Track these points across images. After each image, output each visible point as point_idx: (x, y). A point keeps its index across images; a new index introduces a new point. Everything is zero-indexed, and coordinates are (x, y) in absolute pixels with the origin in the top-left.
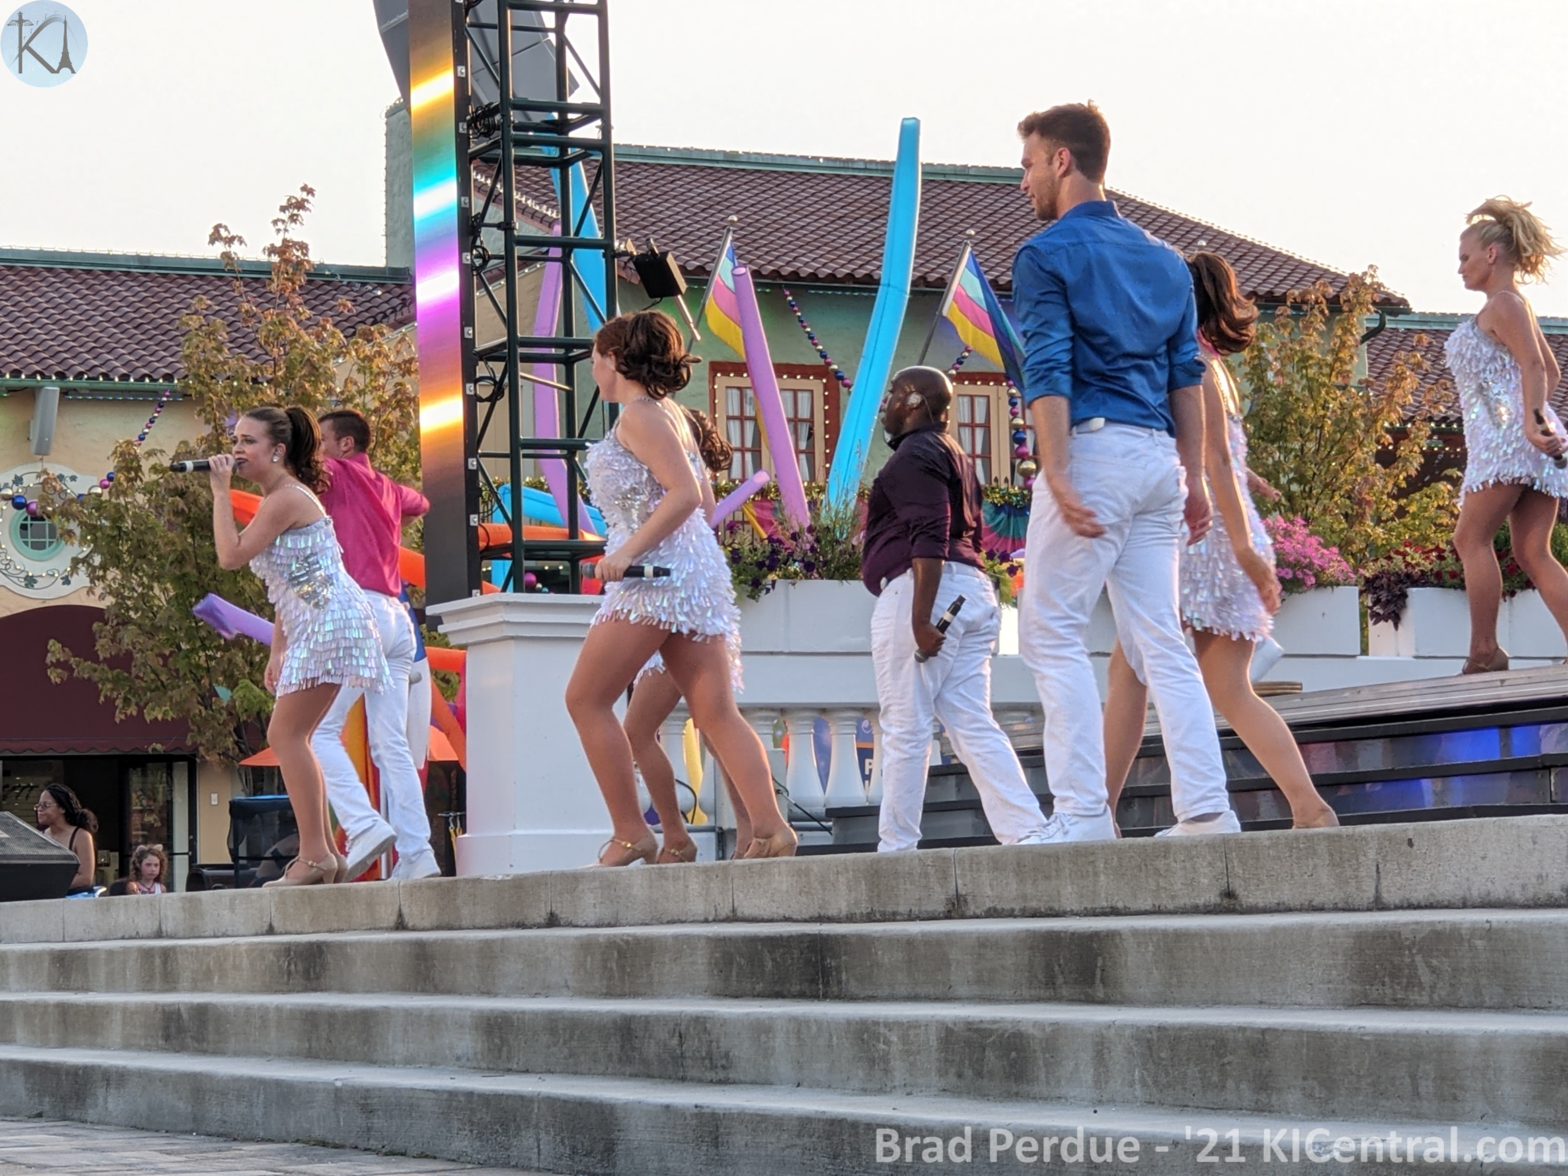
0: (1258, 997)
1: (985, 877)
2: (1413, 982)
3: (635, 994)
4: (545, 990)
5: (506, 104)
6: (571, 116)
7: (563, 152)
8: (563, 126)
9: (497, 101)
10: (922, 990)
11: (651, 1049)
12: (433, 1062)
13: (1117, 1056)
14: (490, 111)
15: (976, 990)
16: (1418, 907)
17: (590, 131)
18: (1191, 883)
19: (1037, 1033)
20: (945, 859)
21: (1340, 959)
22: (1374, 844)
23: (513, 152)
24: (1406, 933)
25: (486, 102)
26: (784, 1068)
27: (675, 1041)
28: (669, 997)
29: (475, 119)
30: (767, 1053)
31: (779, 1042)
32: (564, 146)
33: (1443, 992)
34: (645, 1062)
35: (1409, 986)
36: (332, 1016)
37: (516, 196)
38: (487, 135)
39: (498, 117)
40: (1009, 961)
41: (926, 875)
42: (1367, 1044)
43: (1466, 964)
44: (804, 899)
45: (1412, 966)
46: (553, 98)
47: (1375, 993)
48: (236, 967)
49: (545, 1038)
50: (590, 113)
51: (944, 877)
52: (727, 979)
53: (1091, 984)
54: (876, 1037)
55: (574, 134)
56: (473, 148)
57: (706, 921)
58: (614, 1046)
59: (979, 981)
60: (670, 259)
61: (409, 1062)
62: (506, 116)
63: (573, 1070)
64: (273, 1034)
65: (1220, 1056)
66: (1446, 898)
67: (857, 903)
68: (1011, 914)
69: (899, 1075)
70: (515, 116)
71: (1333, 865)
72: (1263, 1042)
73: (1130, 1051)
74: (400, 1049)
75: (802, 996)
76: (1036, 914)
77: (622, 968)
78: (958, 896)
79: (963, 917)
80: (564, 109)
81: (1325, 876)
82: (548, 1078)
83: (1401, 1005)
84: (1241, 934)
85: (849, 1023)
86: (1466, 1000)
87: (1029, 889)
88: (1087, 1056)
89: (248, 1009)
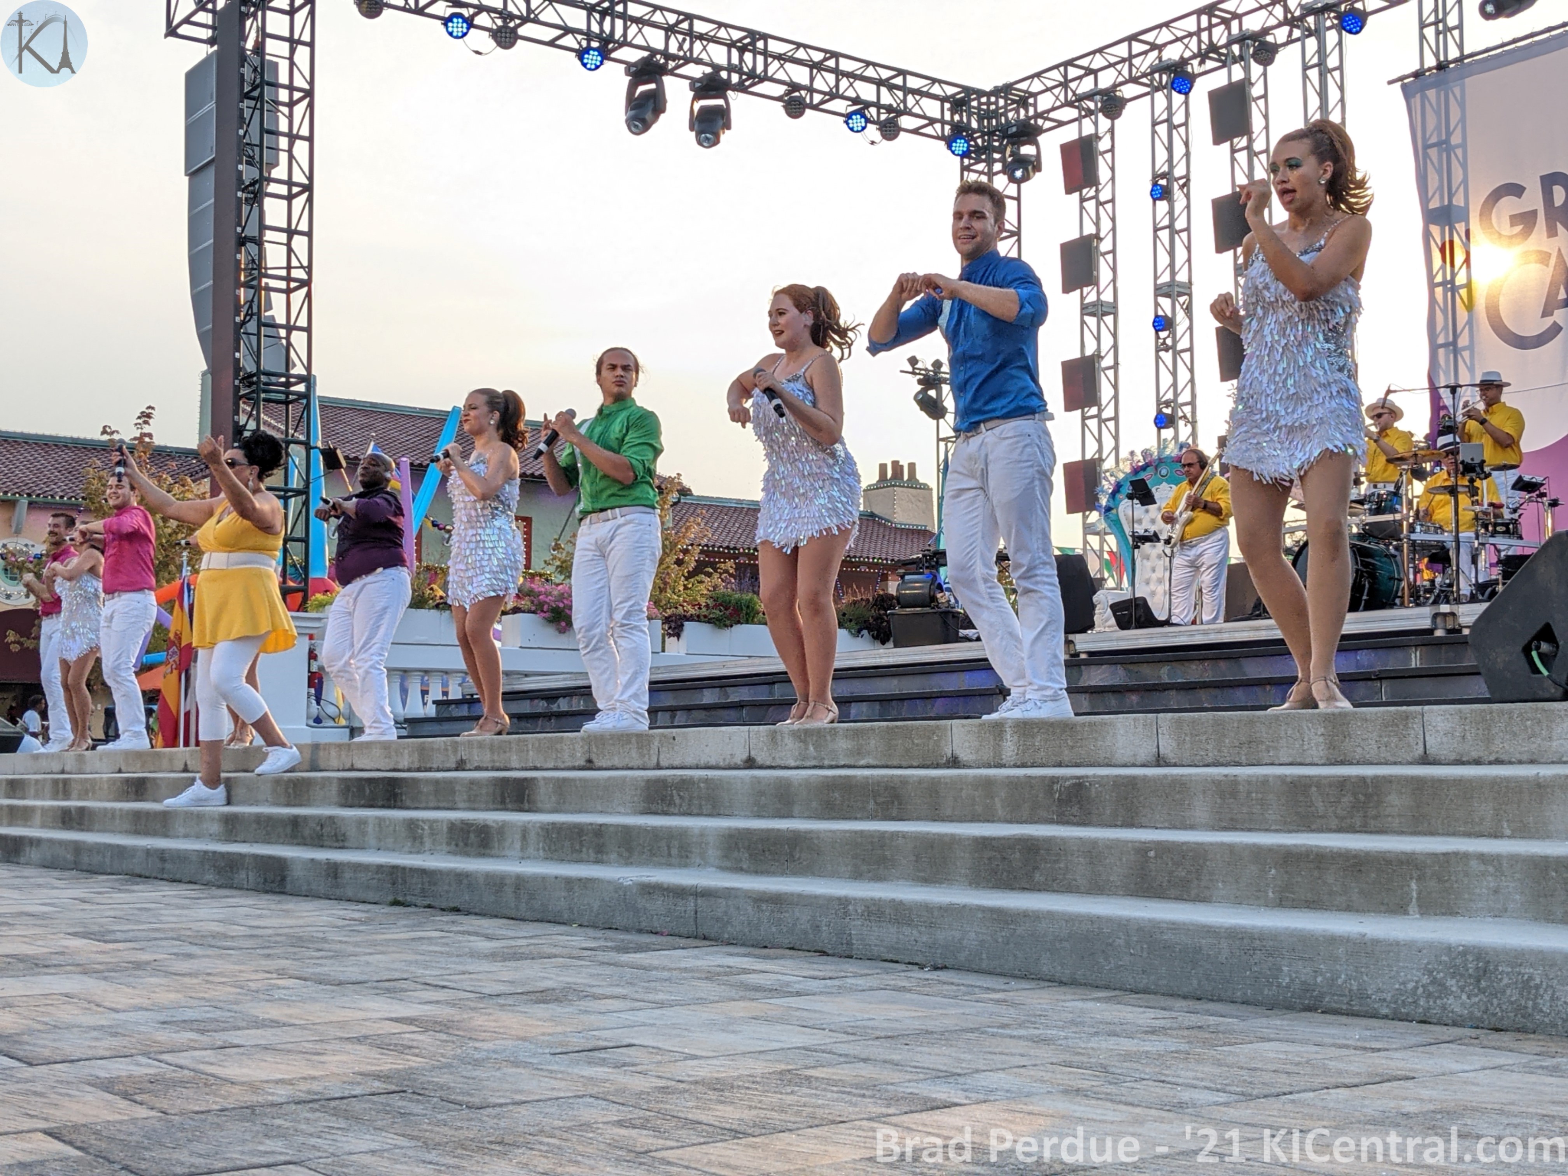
0: (600, 809)
1: (475, 751)
2: (671, 803)
3: (301, 805)
4: (257, 803)
5: (259, 372)
6: (292, 380)
7: (287, 397)
8: (288, 384)
9: (255, 371)
10: (441, 805)
11: (307, 832)
12: (198, 837)
13: (532, 836)
14: (251, 375)
15: (467, 805)
16: (676, 768)
17: (301, 388)
18: (572, 756)
19: (494, 825)
20: (456, 742)
21: (639, 792)
22: (657, 739)
23: (263, 395)
24: (669, 780)
25: (249, 370)
26: (373, 842)
27: (319, 828)
28: (318, 806)
29: (243, 379)
30: (364, 834)
31: (370, 829)
32: (287, 394)
33: (685, 808)
34: (303, 837)
35: (670, 804)
36: (148, 814)
37: (262, 415)
38: (249, 387)
39: (255, 379)
40: (484, 791)
41: (446, 750)
42: (648, 831)
43: (695, 794)
44: (387, 760)
45: (672, 796)
46: (283, 371)
47: (653, 807)
48: (100, 789)
49: (254, 826)
50: (301, 379)
51: (455, 751)
52: (346, 799)
53: (522, 802)
54: (417, 826)
55: (292, 389)
56: (242, 392)
57: (338, 770)
58: (289, 830)
59: (469, 800)
60: (338, 452)
61: (186, 836)
62: (259, 378)
63: (268, 842)
64: (118, 821)
65: (580, 837)
66: (687, 764)
67: (413, 762)
68: (487, 769)
69: (428, 845)
70: (263, 378)
71: (638, 748)
72: (600, 830)
73: (538, 834)
74: (182, 830)
75: (383, 807)
76: (498, 769)
77: (295, 792)
78: (462, 760)
79: (464, 770)
80: (288, 376)
81: (634, 754)
82: (255, 845)
83: (665, 813)
84: (593, 780)
85: (404, 820)
86: (695, 811)
87: (496, 758)
88: (518, 836)
89: (105, 809)
